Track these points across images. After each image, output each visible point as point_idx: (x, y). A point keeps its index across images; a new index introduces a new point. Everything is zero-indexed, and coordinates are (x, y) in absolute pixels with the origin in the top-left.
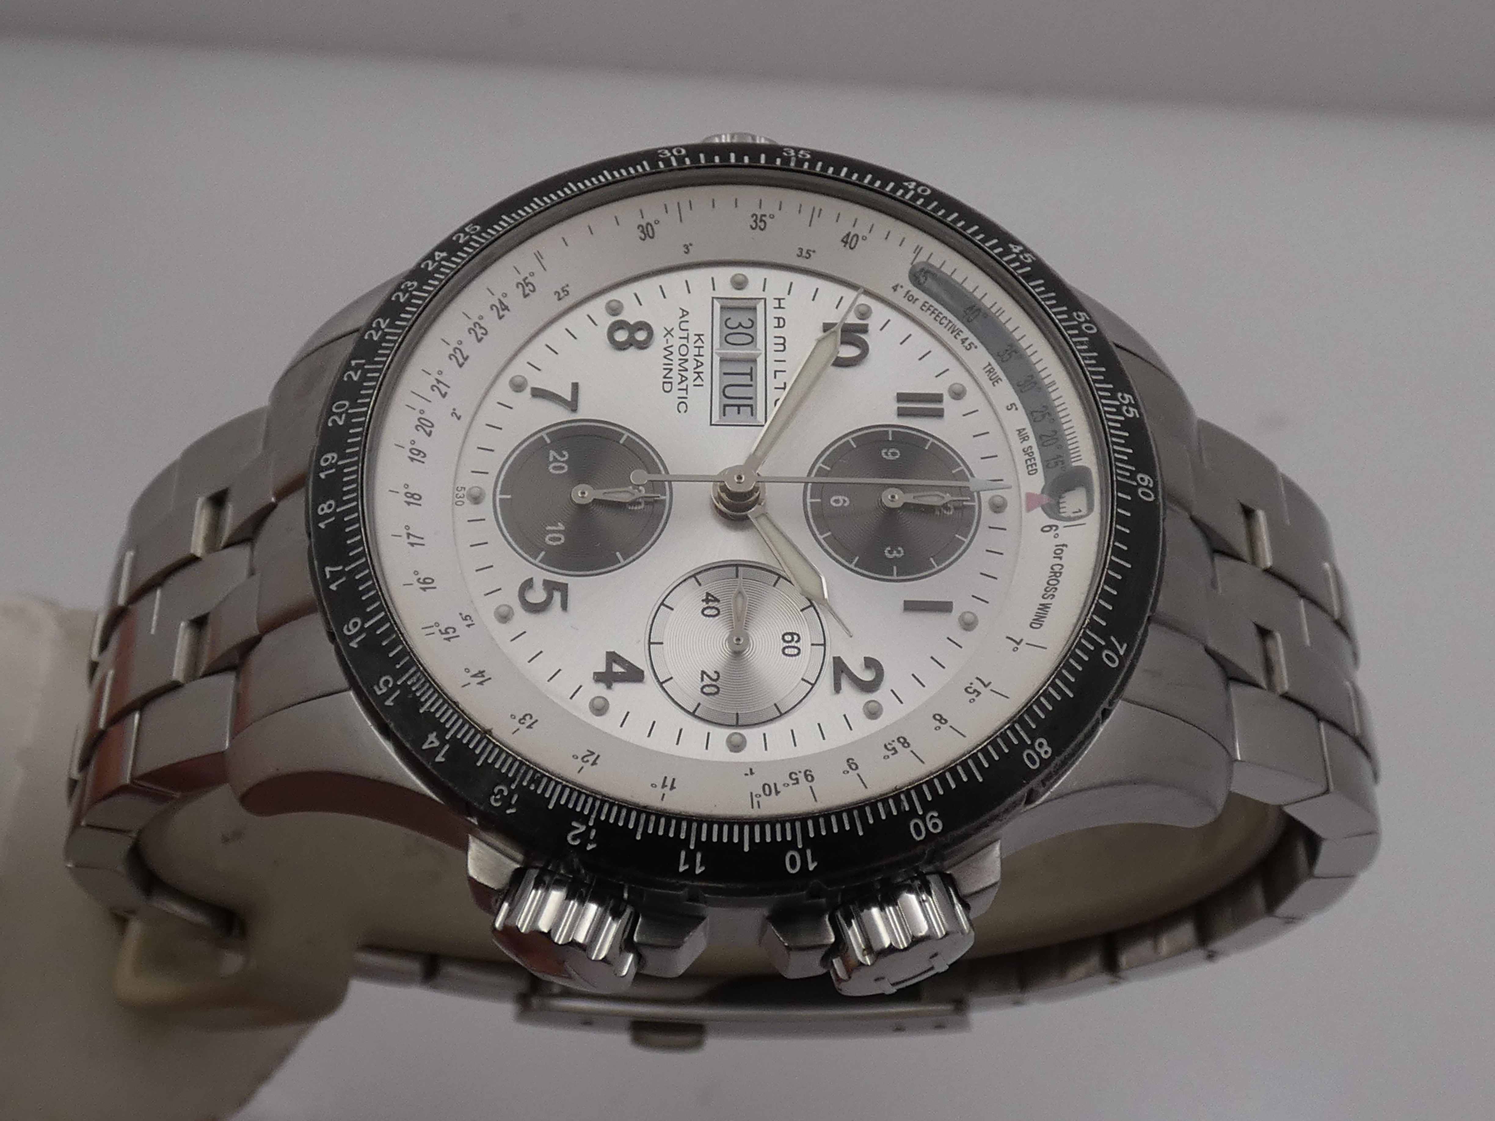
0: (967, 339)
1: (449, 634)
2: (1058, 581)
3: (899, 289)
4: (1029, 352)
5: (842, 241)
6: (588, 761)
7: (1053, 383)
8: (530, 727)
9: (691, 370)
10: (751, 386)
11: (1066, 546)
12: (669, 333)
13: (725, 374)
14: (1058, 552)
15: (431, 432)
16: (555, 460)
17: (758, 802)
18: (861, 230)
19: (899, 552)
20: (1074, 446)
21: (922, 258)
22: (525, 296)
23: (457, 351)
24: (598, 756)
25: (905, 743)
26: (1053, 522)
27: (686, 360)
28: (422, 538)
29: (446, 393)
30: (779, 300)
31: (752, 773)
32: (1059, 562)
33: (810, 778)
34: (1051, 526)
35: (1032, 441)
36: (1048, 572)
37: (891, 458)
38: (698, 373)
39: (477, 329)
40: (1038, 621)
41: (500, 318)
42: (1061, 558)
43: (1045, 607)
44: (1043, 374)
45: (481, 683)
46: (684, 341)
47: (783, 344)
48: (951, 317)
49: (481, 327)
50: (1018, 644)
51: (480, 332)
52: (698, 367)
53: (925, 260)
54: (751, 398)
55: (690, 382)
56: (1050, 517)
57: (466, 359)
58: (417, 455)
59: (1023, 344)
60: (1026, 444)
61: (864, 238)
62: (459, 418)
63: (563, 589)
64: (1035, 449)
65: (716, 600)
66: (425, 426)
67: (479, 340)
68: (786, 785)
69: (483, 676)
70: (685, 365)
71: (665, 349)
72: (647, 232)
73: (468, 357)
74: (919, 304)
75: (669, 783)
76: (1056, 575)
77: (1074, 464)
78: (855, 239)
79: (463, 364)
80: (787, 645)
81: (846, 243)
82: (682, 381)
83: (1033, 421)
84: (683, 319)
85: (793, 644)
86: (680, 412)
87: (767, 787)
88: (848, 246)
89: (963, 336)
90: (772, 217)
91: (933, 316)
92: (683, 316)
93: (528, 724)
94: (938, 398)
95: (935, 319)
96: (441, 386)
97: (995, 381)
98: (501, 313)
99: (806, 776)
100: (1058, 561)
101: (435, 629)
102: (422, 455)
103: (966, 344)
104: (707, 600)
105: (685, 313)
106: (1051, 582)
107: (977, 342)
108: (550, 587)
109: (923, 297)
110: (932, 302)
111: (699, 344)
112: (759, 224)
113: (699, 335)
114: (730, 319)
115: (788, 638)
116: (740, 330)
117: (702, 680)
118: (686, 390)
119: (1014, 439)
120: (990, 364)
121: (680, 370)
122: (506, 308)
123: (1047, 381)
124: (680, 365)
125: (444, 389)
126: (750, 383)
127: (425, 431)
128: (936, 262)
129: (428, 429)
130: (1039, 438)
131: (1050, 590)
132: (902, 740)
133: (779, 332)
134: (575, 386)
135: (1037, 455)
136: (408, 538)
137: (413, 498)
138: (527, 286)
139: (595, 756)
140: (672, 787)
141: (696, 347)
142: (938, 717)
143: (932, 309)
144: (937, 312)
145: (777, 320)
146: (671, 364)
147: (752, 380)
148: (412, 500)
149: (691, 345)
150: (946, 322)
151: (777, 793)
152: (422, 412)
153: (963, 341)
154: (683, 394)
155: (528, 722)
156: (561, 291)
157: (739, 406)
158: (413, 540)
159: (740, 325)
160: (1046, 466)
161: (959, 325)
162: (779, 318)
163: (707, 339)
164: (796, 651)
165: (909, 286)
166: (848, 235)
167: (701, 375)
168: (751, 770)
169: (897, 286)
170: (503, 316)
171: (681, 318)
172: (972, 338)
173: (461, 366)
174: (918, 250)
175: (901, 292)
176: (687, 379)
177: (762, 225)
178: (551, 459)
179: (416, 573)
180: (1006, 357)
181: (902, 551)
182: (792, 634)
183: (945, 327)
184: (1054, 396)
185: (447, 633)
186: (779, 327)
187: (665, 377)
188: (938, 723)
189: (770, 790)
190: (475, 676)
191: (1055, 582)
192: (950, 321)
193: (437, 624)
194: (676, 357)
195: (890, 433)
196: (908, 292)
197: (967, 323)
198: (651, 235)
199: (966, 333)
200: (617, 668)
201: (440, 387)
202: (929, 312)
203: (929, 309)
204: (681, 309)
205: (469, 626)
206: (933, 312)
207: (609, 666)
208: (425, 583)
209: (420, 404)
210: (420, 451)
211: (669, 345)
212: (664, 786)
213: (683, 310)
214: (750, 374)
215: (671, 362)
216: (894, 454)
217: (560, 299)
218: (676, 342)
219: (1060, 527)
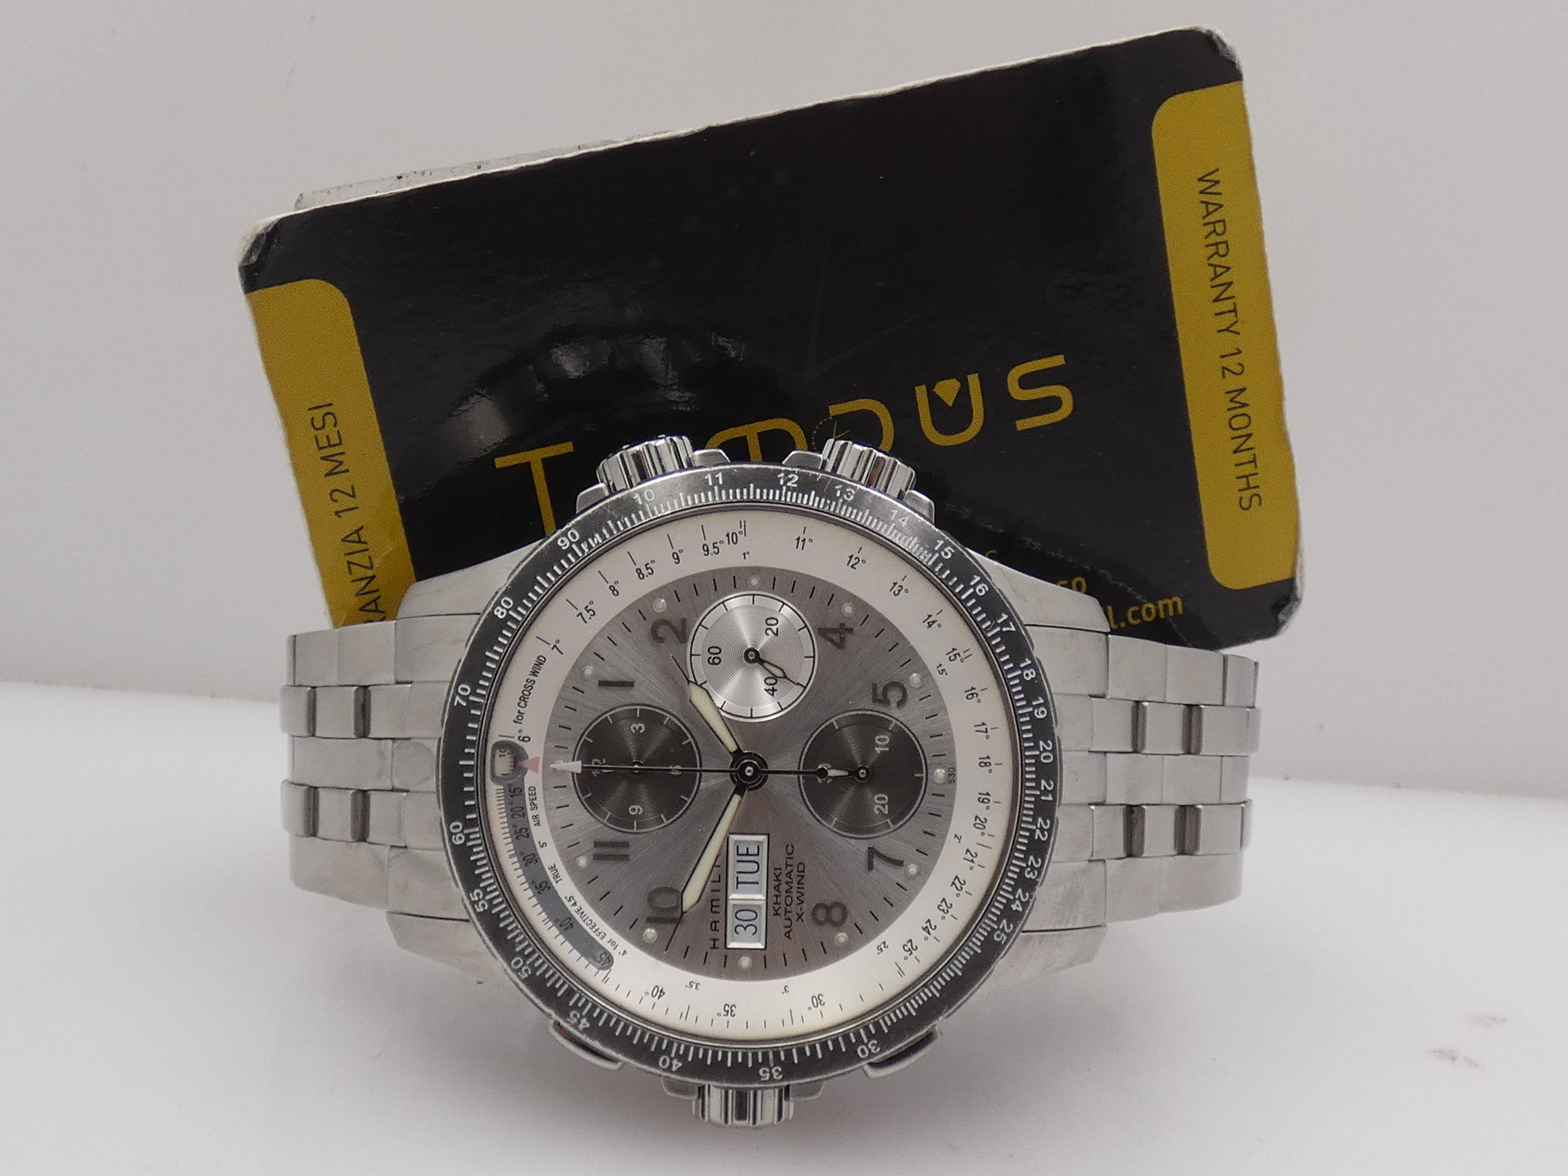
0: (573, 905)
1: (954, 654)
2: (523, 692)
3: (622, 952)
4: (527, 885)
5: (664, 993)
6: (855, 559)
7: (511, 857)
8: (895, 584)
9: (783, 883)
10: (738, 872)
11: (514, 721)
12: (800, 917)
13: (758, 883)
14: (520, 718)
15: (976, 820)
16: (883, 805)
17: (741, 527)
18: (649, 1001)
19: (635, 728)
20: (500, 802)
21: (603, 973)
22: (911, 941)
23: (959, 888)
24: (848, 564)
25: (639, 571)
26: (521, 743)
27: (786, 892)
28: (977, 731)
29: (966, 853)
30: (714, 947)
31: (744, 554)
32: (519, 708)
33: (705, 548)
34: (523, 740)
35: (530, 813)
36: (530, 701)
37: (637, 807)
38: (778, 880)
39: (946, 908)
40: (540, 662)
41: (929, 921)
42: (519, 712)
43: (534, 673)
44: (518, 865)
45: (930, 616)
46: (788, 909)
47: (712, 906)
48: (584, 925)
49: (943, 910)
50: (555, 646)
51: (944, 907)
52: (778, 886)
53: (600, 971)
54: (738, 861)
55: (784, 872)
56: (522, 749)
57: (953, 883)
58: (984, 799)
59: (530, 893)
60: (535, 812)
61: (647, 993)
62: (956, 836)
63: (875, 700)
64: (528, 807)
65: (767, 690)
66: (980, 823)
67: (944, 900)
68: (722, 542)
69: (928, 623)
70: (787, 887)
71: (803, 902)
72: (818, 1000)
73: (952, 885)
74: (607, 938)
75: (801, 543)
76: (524, 698)
77: (502, 787)
78: (654, 994)
79: (955, 879)
80: (718, 656)
81: (661, 991)
82: (790, 873)
83: (528, 829)
84: (789, 929)
85: (713, 656)
86: (792, 846)
87: (735, 541)
88: (660, 989)
89: (575, 908)
90: (719, 1014)
91: (596, 928)
92: (789, 932)
93: (897, 586)
94: (597, 857)
95: (595, 925)
96: (970, 858)
97: (553, 868)
98: (928, 925)
99: (708, 550)
100: (522, 710)
101: (963, 656)
102: (981, 800)
103: (573, 902)
104: (773, 690)
105: (788, 935)
106: (528, 693)
107: (565, 901)
108: (886, 702)
109: (604, 943)
110: (597, 939)
111: (777, 907)
112: (729, 1009)
113: (777, 914)
114: (753, 934)
115: (716, 661)
116: (745, 924)
117: (777, 629)
118: (787, 865)
119: (543, 818)
120: (557, 882)
121: (792, 883)
122: (924, 929)
123: (516, 859)
124: (792, 888)
125: (969, 856)
126: (739, 875)
127: (980, 819)
128: (592, 969)
129: (978, 821)
130: (524, 815)
131: (529, 686)
132: (641, 576)
133: (716, 917)
134: (870, 867)
135: (528, 802)
136: (986, 729)
137: (985, 763)
138: (909, 950)
139: (851, 564)
140: (798, 539)
141: (780, 904)
142: (615, 592)
143: (597, 933)
144: (594, 929)
145: (717, 928)
146: (798, 888)
147: (737, 878)
148: (986, 761)
149: (783, 905)
150: (587, 921)
151: (728, 535)
152: (983, 834)
153: (575, 904)
154: (790, 862)
155: (896, 588)
156: (883, 949)
157: (747, 854)
158: (983, 728)
159: (745, 929)
160: (522, 790)
161: (577, 917)
162: (716, 930)
163: (772, 911)
164: (711, 650)
165: (614, 954)
166: (660, 997)
167: (775, 878)
168: (745, 558)
169: (623, 954)
170: (926, 923)
171: (791, 931)
172: (568, 905)
173: (957, 877)
174: (606, 979)
175: (620, 949)
176: (787, 875)
177: (727, 1008)
178: (887, 807)
179: (979, 701)
180: (544, 885)
181: (632, 728)
182: (714, 663)
183: (588, 917)
184: (511, 846)
185: (955, 655)
186: (716, 922)
187: (803, 877)
188: (616, 587)
189: (732, 538)
190: (934, 622)
191: (525, 692)
192: (584, 921)
193: (962, 661)
194: (795, 895)
195: (635, 828)
196: (615, 948)
197: (571, 918)
198: (814, 999)
199: (573, 910)
200: (836, 638)
201: (971, 856)
202: (600, 931)
203: (600, 933)
204: (790, 939)
205: (940, 665)
206: (596, 930)
207: (842, 639)
208: (972, 694)
209: (986, 840)
210: (983, 802)
211: (799, 906)
212: (804, 540)
213: (789, 937)
214: (738, 883)
215: (799, 890)
216: (634, 810)
217: (884, 943)
218: (794, 908)
219: (516, 738)
